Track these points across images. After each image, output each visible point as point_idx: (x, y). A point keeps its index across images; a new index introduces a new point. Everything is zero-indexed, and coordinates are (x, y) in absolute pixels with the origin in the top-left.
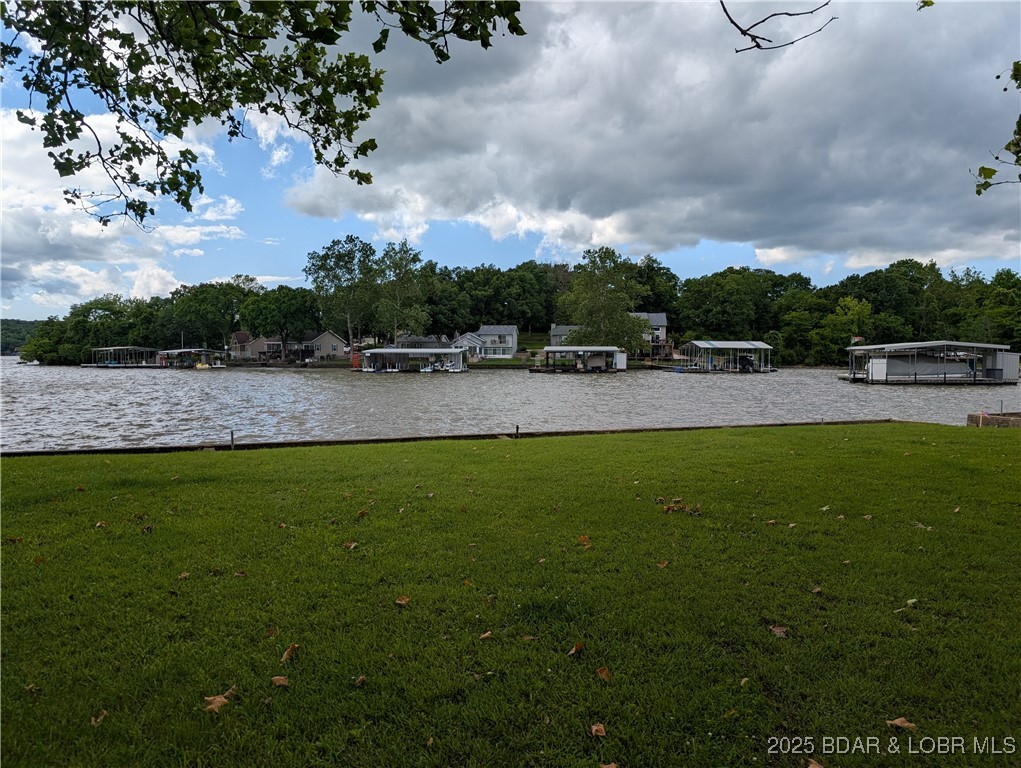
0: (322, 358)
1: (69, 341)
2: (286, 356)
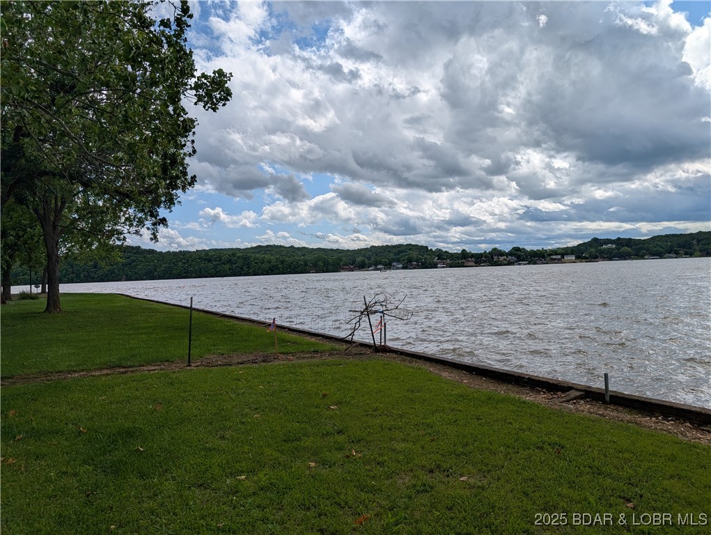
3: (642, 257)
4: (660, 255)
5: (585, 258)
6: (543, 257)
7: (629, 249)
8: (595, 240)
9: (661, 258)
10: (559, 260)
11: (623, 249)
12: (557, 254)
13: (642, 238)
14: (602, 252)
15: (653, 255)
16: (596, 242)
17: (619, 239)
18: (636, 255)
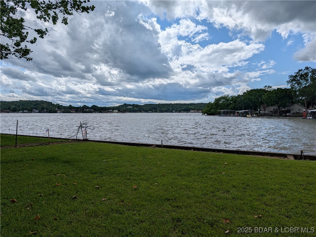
0: (294, 113)
1: (214, 108)
2: (280, 113)
3: (141, 112)
4: (147, 111)
5: (121, 111)
6: (105, 110)
7: (137, 109)
8: (125, 104)
9: (147, 112)
10: (111, 111)
11: (135, 108)
12: (111, 109)
13: (142, 105)
14: (128, 109)
15: (145, 111)
16: (126, 105)
17: (133, 104)
18: (139, 111)
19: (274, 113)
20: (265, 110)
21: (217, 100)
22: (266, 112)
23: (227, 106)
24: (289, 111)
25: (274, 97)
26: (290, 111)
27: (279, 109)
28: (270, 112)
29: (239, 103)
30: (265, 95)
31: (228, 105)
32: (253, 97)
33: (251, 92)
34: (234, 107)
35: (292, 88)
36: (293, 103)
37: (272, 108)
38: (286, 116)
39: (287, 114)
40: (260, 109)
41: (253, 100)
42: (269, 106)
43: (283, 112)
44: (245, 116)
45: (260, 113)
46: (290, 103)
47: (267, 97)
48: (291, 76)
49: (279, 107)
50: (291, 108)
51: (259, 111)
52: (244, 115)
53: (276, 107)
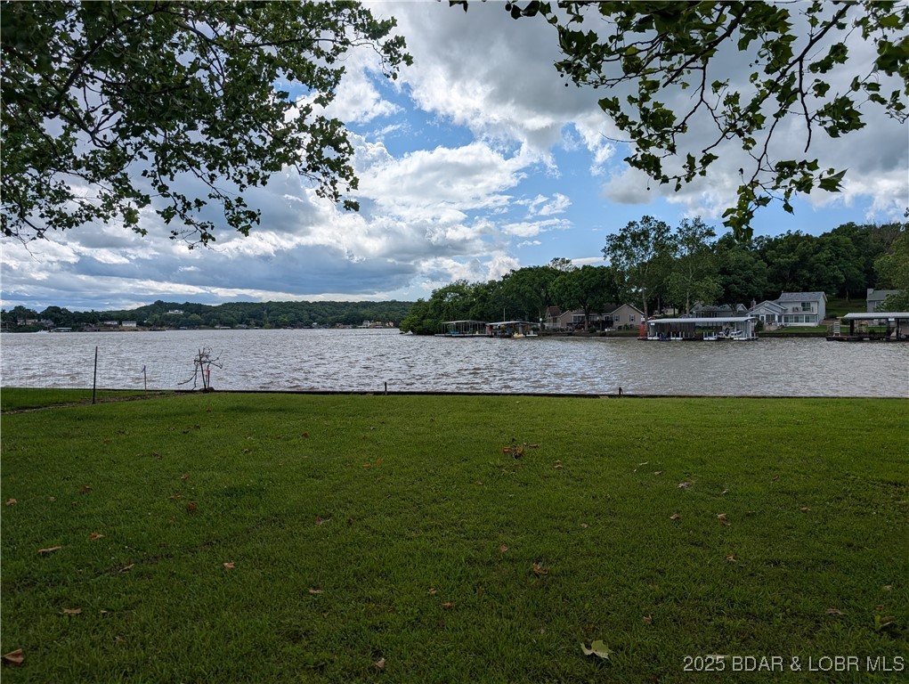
0: (620, 328)
1: (431, 317)
2: (589, 326)
3: (212, 327)
4: (230, 325)
5: (148, 325)
6: (94, 322)
7: (199, 317)
8: (159, 303)
9: (232, 328)
10: (115, 326)
11: (192, 316)
12: (112, 320)
13: (213, 305)
14: (168, 318)
15: (224, 325)
16: (160, 306)
17: (187, 304)
18: (205, 324)
19: (576, 328)
20: (555, 320)
21: (439, 295)
22: (559, 325)
23: (463, 311)
24: (609, 323)
25: (577, 287)
26: (612, 322)
27: (588, 318)
28: (568, 324)
29: (494, 303)
30: (556, 283)
31: (466, 309)
32: (527, 287)
33: (522, 275)
34: (482, 313)
35: (613, 264)
36: (619, 303)
37: (571, 316)
38: (604, 335)
39: (606, 330)
40: (543, 317)
41: (528, 295)
42: (564, 310)
43: (597, 323)
44: (510, 337)
45: (543, 327)
46: (611, 302)
47: (560, 288)
48: (611, 238)
49: (587, 313)
50: (615, 314)
51: (543, 321)
52: (506, 334)
53: (579, 313)
